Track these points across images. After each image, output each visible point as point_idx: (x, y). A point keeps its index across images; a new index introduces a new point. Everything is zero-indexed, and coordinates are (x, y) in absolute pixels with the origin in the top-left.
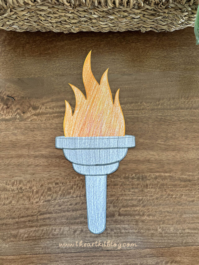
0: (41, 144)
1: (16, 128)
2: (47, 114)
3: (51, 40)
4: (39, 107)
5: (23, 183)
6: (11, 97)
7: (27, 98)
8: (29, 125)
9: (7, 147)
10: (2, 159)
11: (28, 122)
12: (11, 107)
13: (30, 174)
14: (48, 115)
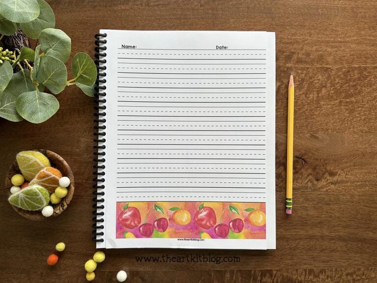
0: (339, 223)
1: (307, 200)
2: (347, 182)
3: (354, 83)
4: (337, 172)
5: (314, 274)
6: (300, 158)
7: (322, 161)
8: (324, 196)
9: (294, 225)
10: (287, 241)
11: (322, 193)
12: (300, 172)
13: (324, 262)
14: (349, 184)
